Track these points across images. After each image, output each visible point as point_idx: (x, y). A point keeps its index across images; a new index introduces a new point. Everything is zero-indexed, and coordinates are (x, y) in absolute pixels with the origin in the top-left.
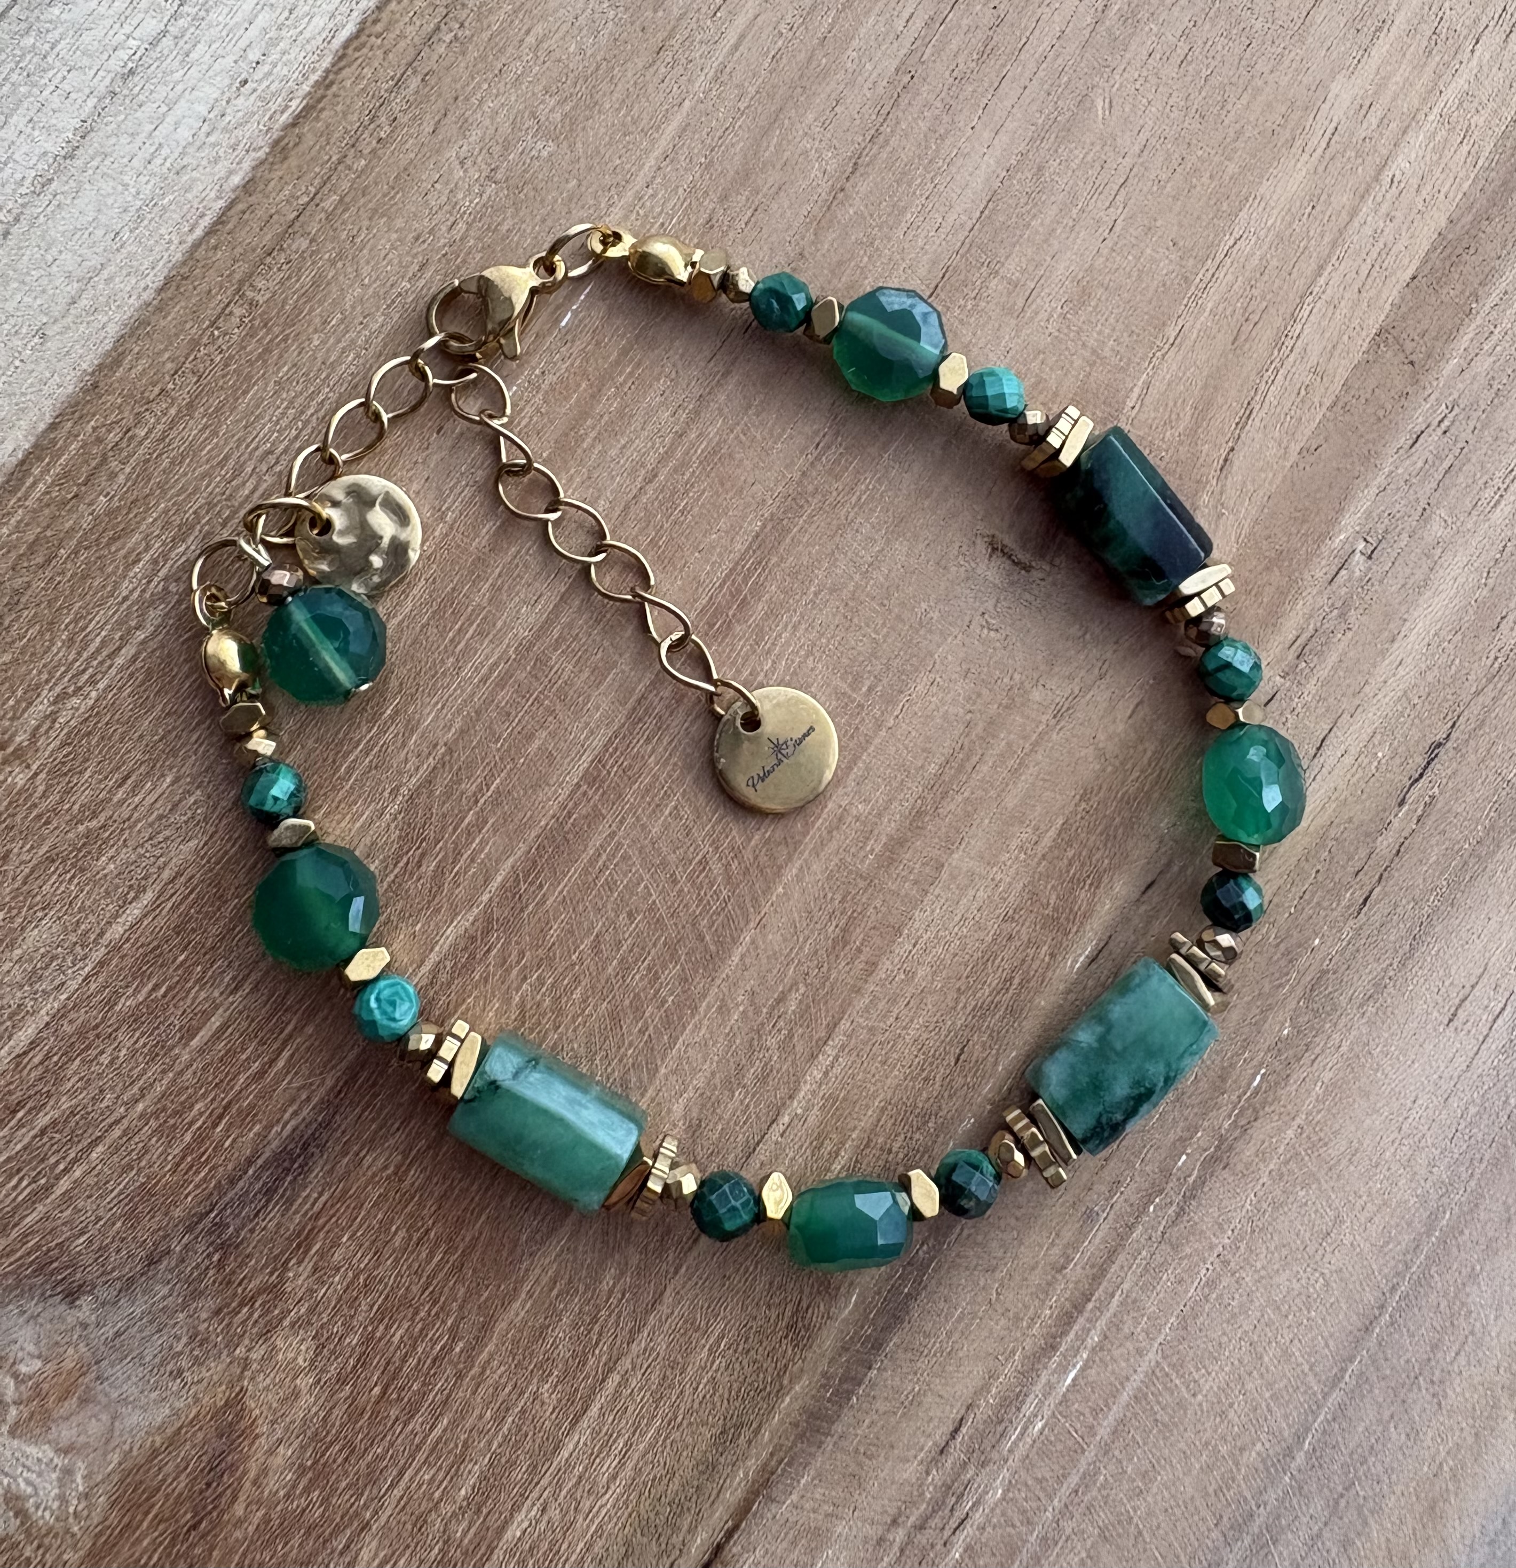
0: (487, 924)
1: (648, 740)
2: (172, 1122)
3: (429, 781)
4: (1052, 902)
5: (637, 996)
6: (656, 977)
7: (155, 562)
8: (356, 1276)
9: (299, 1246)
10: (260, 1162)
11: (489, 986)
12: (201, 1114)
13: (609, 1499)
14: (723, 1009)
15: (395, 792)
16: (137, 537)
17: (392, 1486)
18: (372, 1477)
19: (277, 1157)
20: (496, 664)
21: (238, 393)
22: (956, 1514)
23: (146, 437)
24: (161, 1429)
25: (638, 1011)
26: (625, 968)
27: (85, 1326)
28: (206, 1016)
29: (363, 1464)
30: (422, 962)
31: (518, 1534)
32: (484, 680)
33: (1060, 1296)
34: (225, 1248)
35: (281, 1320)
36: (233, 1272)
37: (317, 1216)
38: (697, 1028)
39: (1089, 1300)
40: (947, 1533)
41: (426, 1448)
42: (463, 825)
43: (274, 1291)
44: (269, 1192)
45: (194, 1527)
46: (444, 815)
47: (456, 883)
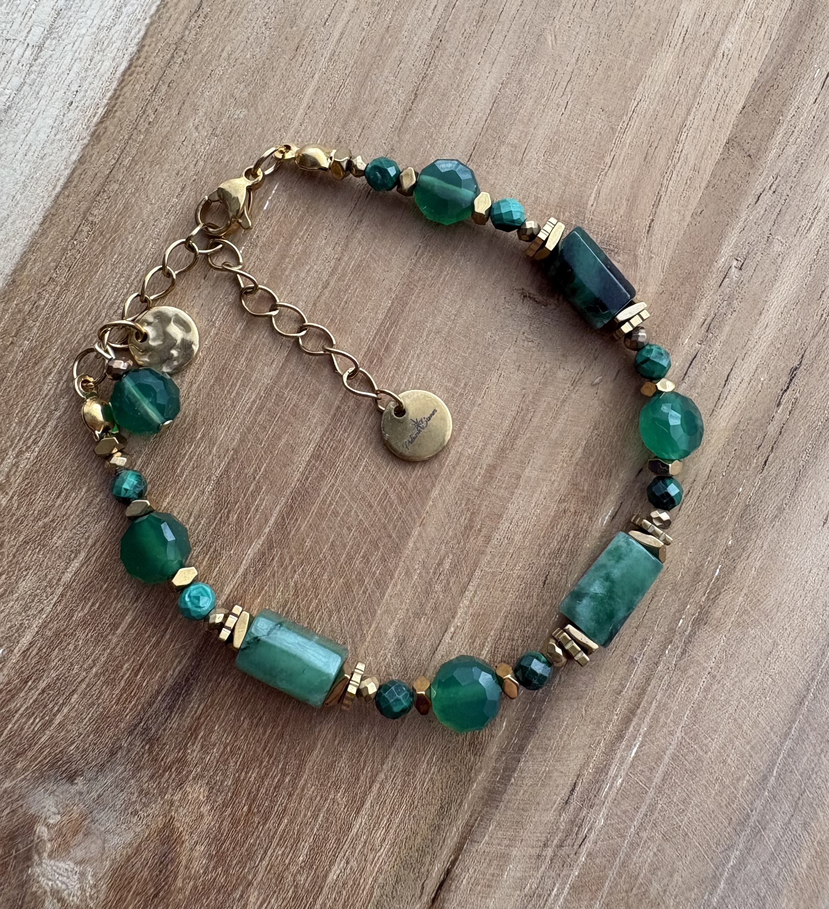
0: (270, 545)
1: (345, 431)
2: (112, 676)
3: (226, 471)
4: (586, 488)
5: (359, 573)
6: (368, 561)
7: (59, 372)
8: (225, 748)
9: (192, 734)
10: (163, 692)
11: (276, 579)
12: (128, 670)
13: (383, 851)
14: (408, 574)
15: (209, 479)
16: (48, 360)
17: (261, 860)
18: (250, 856)
19: (172, 689)
20: (254, 401)
21: (92, 273)
22: (580, 836)
23: (45, 305)
24: (130, 844)
25: (361, 581)
26: (350, 558)
27: (81, 794)
28: (123, 616)
29: (244, 849)
30: (237, 570)
31: (335, 877)
32: (249, 411)
33: (621, 708)
34: (152, 741)
35: (187, 777)
36: (158, 754)
37: (199, 718)
38: (395, 585)
39: (638, 708)
40: (576, 847)
41: (277, 836)
42: (249, 492)
43: (182, 761)
44: (171, 708)
45: (156, 896)
46: (238, 488)
47: (249, 525)
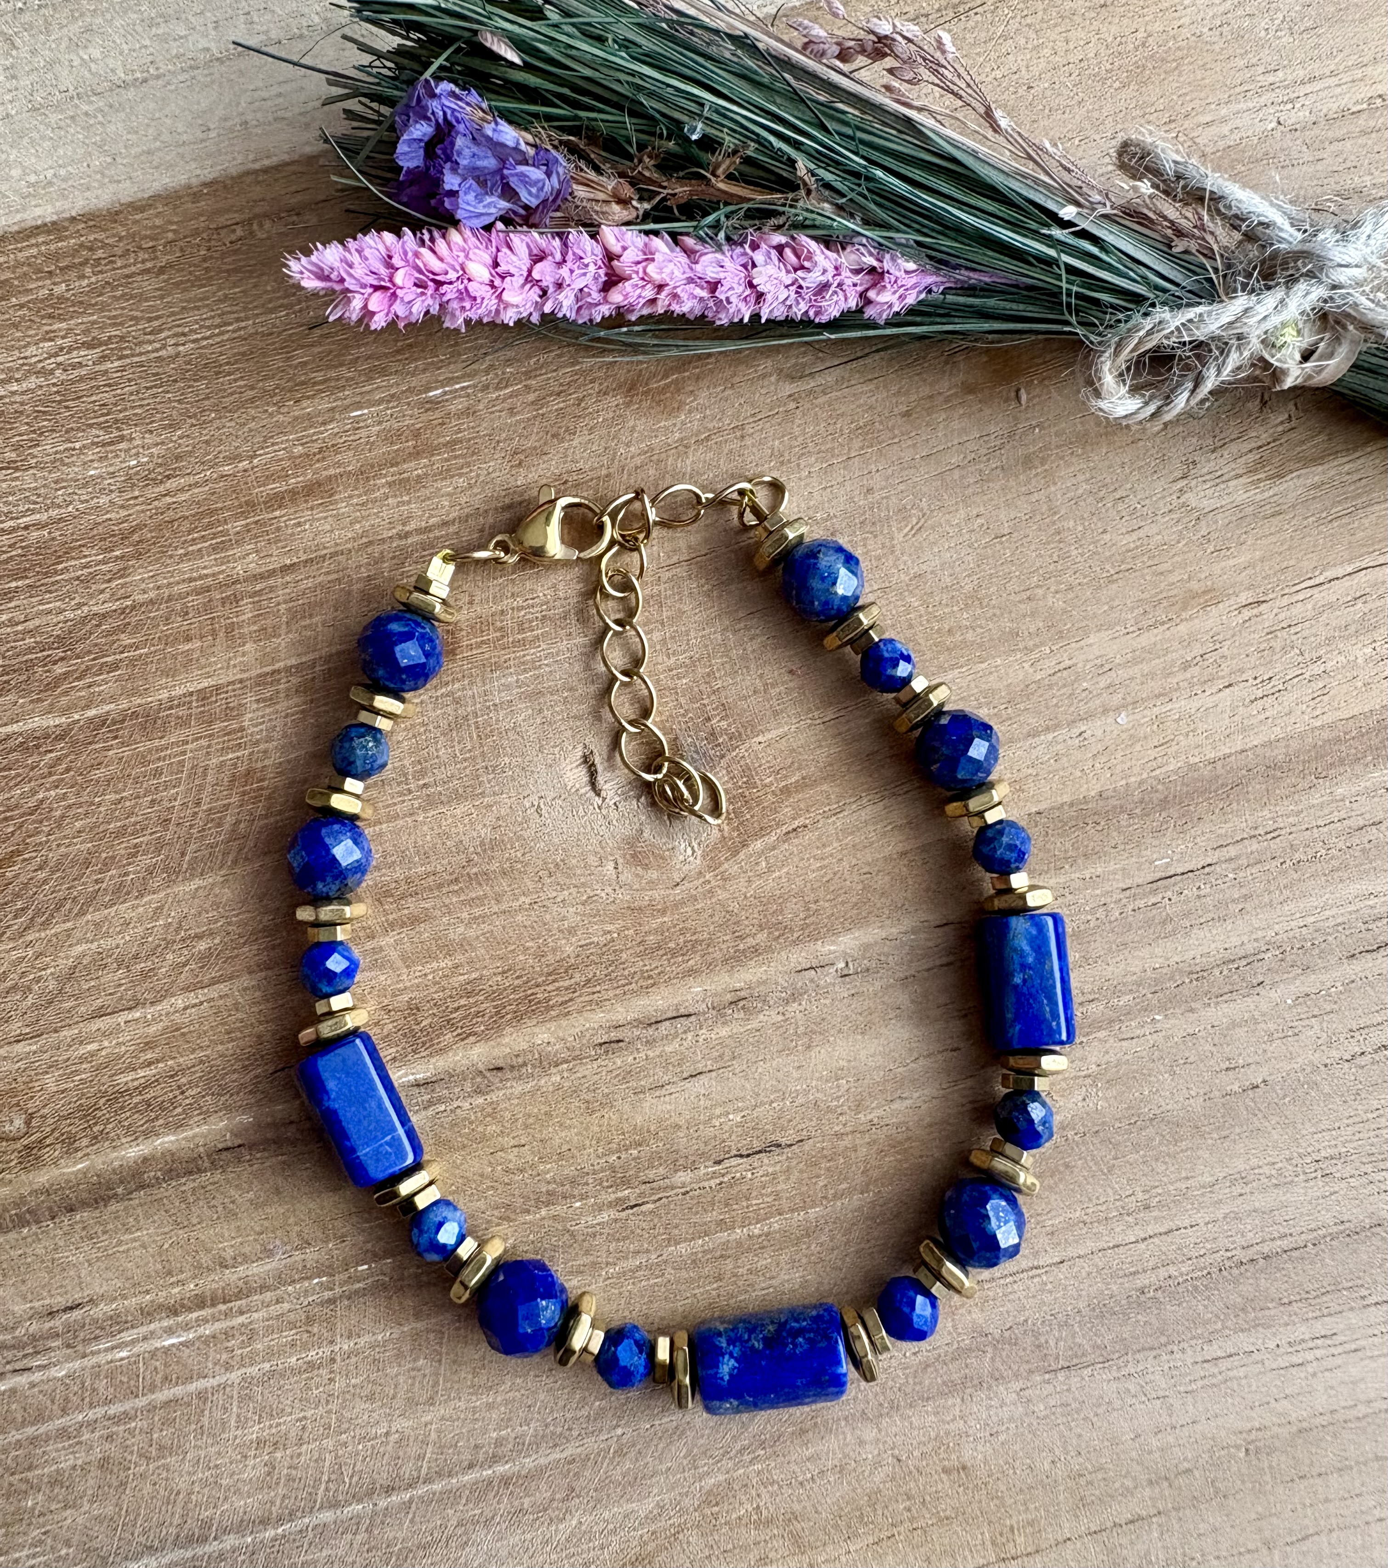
0: (63, 734)
1: (258, 701)
3: (104, 616)
4: (423, 1024)
5: (113, 858)
6: (134, 855)
11: (31, 774)
14: (158, 911)
15: (80, 605)
16: (63, 325)
20: (206, 576)
21: (196, 283)
22: (26, 1361)
23: (120, 268)
25: (106, 866)
26: (120, 833)
32: (191, 580)
33: (209, 1283)
38: (134, 908)
39: (225, 1303)
40: (8, 1367)
42: (102, 661)
46: (96, 644)
47: (66, 693)
